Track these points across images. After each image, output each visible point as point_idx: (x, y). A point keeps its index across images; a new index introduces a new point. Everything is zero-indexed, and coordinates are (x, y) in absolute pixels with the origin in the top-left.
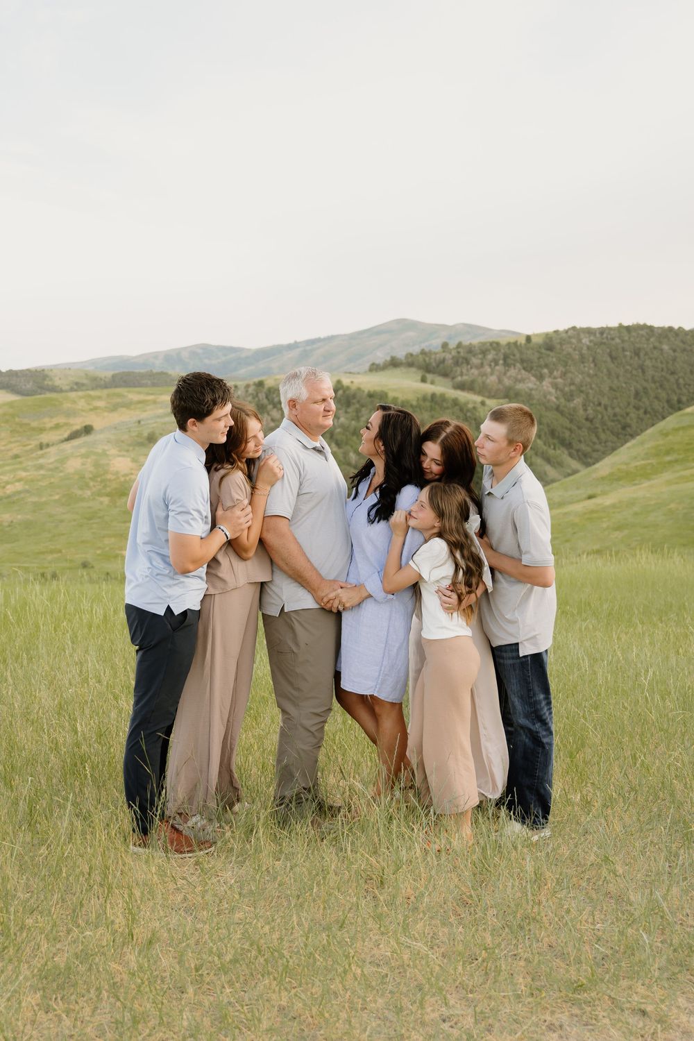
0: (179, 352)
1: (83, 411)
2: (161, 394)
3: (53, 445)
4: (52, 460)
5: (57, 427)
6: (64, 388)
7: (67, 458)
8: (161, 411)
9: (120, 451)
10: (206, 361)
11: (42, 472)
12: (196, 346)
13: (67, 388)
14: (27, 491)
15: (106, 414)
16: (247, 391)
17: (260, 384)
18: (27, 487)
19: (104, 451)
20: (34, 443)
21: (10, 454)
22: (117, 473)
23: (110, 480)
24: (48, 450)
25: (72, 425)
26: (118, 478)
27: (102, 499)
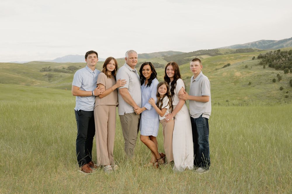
0: (255, 42)
1: (228, 60)
2: (249, 55)
3: (219, 69)
4: (219, 73)
5: (221, 64)
6: (223, 54)
7: (223, 73)
8: (249, 59)
9: (237, 70)
10: (263, 45)
11: (216, 76)
12: (261, 41)
13: (224, 54)
14: (212, 81)
15: (234, 60)
16: (275, 53)
17: (279, 51)
18: (212, 80)
19: (233, 70)
20: (214, 69)
21: (208, 71)
22: (236, 76)
23: (234, 78)
24: (218, 70)
25: (225, 63)
26: (237, 78)
27: (232, 83)
